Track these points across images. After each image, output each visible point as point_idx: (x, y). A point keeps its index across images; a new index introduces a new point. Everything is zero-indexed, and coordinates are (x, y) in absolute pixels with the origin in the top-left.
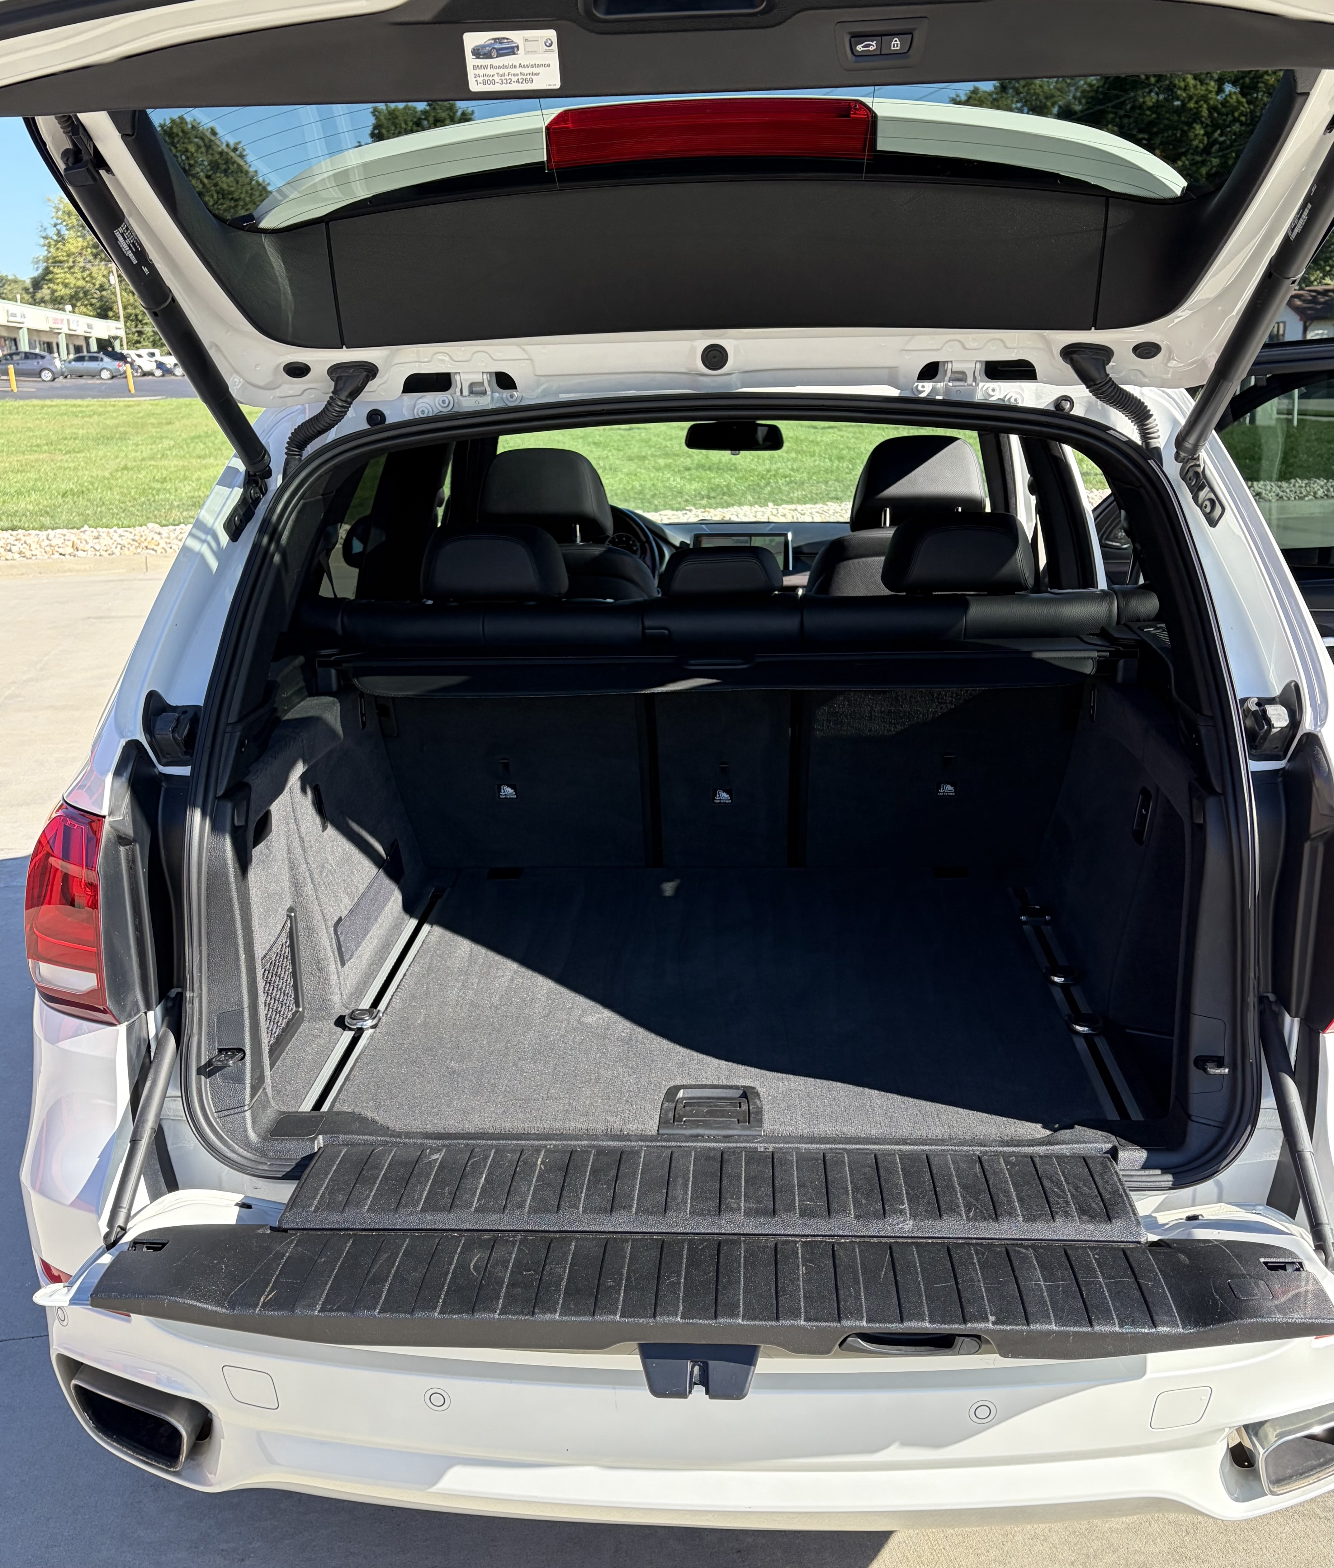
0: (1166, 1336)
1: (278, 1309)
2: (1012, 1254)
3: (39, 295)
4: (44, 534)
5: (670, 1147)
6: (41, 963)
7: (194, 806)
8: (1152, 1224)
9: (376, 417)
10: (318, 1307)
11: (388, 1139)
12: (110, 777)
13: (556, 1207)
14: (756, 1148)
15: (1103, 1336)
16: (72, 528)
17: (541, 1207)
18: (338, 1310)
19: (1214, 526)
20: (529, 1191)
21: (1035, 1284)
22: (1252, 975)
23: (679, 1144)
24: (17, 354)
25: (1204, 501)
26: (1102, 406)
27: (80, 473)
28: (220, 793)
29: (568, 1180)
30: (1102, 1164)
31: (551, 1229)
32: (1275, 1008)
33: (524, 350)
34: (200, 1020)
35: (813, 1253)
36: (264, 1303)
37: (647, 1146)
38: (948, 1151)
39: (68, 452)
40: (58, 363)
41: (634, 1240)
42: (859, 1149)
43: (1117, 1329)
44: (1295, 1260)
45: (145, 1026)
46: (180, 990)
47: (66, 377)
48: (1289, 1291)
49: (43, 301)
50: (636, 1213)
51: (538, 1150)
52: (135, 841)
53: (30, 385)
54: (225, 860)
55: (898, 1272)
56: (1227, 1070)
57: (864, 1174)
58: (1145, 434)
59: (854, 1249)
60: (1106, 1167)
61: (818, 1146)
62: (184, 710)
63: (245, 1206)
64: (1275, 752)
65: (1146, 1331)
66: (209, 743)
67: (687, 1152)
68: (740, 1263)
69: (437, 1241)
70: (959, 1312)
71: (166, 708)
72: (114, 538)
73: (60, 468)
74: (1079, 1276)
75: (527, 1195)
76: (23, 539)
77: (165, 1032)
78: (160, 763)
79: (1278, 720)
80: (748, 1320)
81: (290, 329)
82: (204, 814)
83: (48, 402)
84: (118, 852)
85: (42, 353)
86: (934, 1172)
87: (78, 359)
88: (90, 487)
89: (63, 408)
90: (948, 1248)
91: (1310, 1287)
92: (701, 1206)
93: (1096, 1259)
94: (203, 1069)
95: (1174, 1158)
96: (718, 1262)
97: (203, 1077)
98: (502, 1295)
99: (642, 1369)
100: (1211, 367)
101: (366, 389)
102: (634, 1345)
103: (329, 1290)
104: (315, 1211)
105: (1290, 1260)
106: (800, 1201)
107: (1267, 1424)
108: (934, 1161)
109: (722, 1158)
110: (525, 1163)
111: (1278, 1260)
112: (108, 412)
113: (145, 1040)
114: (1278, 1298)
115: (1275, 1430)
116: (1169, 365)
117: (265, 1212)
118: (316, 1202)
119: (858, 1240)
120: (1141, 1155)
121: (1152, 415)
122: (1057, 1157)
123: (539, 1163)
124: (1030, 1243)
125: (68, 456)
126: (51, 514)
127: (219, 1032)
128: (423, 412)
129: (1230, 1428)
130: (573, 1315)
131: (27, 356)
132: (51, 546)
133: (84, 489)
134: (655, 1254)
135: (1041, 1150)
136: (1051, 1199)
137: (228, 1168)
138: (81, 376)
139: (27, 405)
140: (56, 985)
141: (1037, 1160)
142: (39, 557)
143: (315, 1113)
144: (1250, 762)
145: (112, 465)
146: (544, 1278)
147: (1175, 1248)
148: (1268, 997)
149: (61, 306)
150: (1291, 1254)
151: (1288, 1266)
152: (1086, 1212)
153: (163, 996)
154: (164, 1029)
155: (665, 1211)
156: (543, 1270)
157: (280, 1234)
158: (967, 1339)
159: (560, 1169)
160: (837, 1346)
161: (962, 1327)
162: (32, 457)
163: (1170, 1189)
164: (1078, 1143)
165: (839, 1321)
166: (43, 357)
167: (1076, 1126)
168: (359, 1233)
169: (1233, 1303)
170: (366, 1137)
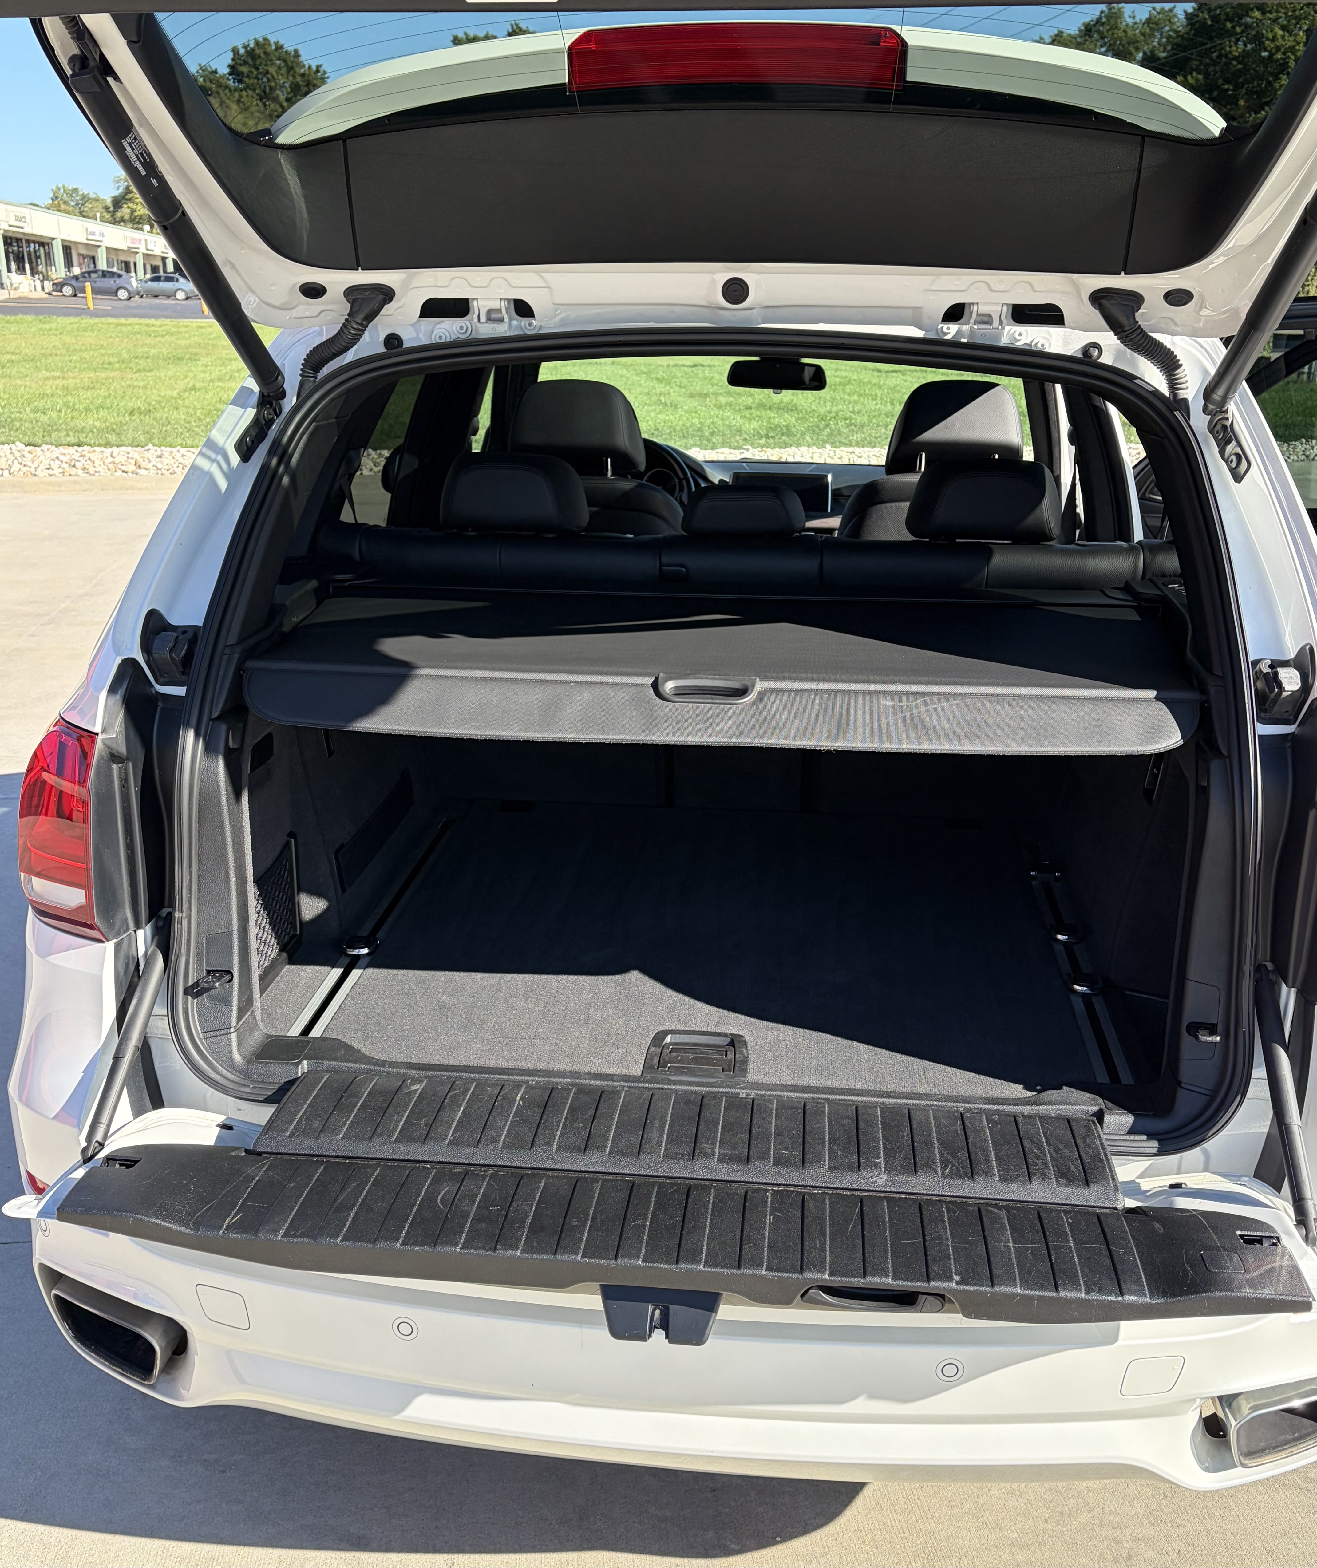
0: (1132, 1305)
1: (242, 1233)
2: (983, 1213)
3: (119, 215)
4: (109, 450)
5: (652, 1088)
6: (33, 877)
7: (188, 726)
8: (1132, 1189)
9: (393, 341)
10: (282, 1232)
11: (372, 1067)
12: (104, 694)
13: (530, 1143)
14: (738, 1094)
15: (1069, 1302)
16: (137, 446)
17: (515, 1143)
18: (300, 1236)
19: (1239, 482)
20: (504, 1128)
21: (1004, 1246)
22: (1250, 942)
23: (661, 1086)
24: (95, 272)
25: (1230, 455)
26: (1131, 355)
27: (149, 392)
28: (215, 715)
29: (545, 1117)
30: (1085, 1126)
31: (523, 1165)
32: (1272, 977)
33: (543, 278)
34: (189, 941)
35: (782, 1202)
36: (228, 1226)
37: (629, 1087)
38: (932, 1105)
39: (139, 371)
40: (134, 282)
41: (604, 1181)
42: (842, 1100)
43: (1083, 1295)
44: (1272, 1235)
45: (134, 944)
46: (170, 910)
47: (142, 297)
48: (1262, 1266)
49: (122, 220)
50: (610, 1154)
51: (518, 1086)
52: (128, 759)
53: (106, 303)
54: (217, 782)
55: (866, 1226)
56: (1218, 1038)
57: (843, 1126)
58: (1173, 385)
59: (824, 1200)
60: (1089, 1130)
61: (801, 1095)
62: (184, 630)
63: (225, 1127)
64: (1286, 716)
65: (1113, 1299)
66: (205, 665)
67: (667, 1095)
68: (707, 1209)
69: (407, 1172)
70: (924, 1270)
71: (167, 627)
72: (176, 458)
73: (129, 386)
74: (1050, 1239)
75: (503, 1131)
76: (88, 455)
77: (154, 951)
78: (157, 682)
79: (1290, 683)
80: (709, 1266)
81: (305, 248)
82: (197, 735)
83: (123, 321)
84: (111, 769)
85: (119, 272)
86: (914, 1126)
87: (154, 279)
88: (157, 406)
89: (137, 327)
90: (920, 1205)
91: (1285, 1263)
92: (675, 1150)
93: (1069, 1223)
94: (190, 990)
95: (1161, 1125)
96: (686, 1207)
97: (189, 997)
98: (466, 1229)
99: (603, 1309)
100: (1243, 317)
101: (383, 312)
102: (596, 1285)
103: (295, 1215)
104: (290, 1137)
105: (1267, 1234)
106: (775, 1149)
107: (1240, 1397)
108: (917, 1117)
109: (702, 1102)
110: (504, 1098)
111: (1255, 1234)
112: (181, 332)
113: (133, 958)
114: (1250, 1272)
115: (1249, 1403)
116: (1201, 313)
117: (245, 1134)
118: (292, 1127)
119: (831, 1192)
120: (1128, 1120)
121: (1181, 365)
122: (1040, 1118)
123: (518, 1098)
124: (1004, 1203)
125: (137, 375)
126: (118, 431)
127: (207, 952)
128: (440, 337)
129: (1202, 1399)
130: (534, 1253)
131: (105, 274)
132: (114, 463)
133: (151, 408)
134: (624, 1195)
135: (1026, 1109)
136: (1030, 1160)
137: (212, 1090)
138: (156, 296)
139: (102, 323)
140: (45, 899)
141: (1020, 1119)
142: (102, 474)
143: (303, 1038)
144: (1258, 725)
145: (181, 385)
146: (510, 1214)
147: (1151, 1216)
148: (1265, 966)
149: (140, 226)
150: (1269, 1227)
151: (1264, 1240)
152: (1065, 1176)
153: (153, 914)
154: (153, 947)
155: (639, 1153)
156: (510, 1206)
157: (253, 1157)
158: (930, 1298)
159: (538, 1106)
160: (799, 1297)
161: (925, 1285)
162: (103, 375)
163: (1155, 1155)
164: (1064, 1104)
165: (801, 1272)
166: (120, 276)
167: (1065, 1088)
168: (333, 1160)
169: (1204, 1275)
170: (350, 1065)
